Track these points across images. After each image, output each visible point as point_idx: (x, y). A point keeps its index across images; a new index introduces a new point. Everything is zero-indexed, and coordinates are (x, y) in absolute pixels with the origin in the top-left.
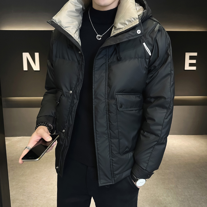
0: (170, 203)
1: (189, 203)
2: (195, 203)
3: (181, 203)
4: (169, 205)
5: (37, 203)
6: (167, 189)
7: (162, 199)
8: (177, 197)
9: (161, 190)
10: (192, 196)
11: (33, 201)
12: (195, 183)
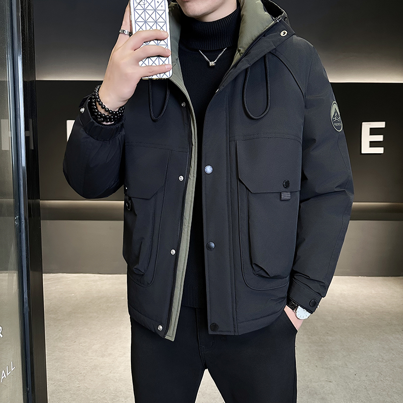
0: (332, 393)
1: (368, 394)
2: (379, 394)
3: (352, 393)
4: (331, 395)
5: (86, 385)
6: (327, 369)
7: (318, 385)
8: (347, 383)
9: (316, 370)
10: (375, 382)
11: (78, 383)
12: (380, 360)
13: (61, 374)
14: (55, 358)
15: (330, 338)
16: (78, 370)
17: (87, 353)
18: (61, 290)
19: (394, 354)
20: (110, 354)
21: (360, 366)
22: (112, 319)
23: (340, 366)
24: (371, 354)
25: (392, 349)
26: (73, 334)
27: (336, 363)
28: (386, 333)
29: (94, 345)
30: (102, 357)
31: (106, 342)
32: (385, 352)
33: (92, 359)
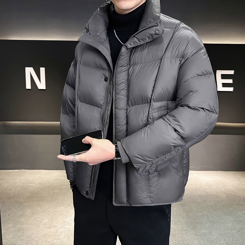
13: (21, 240)
14: (17, 229)
15: (200, 214)
16: (33, 237)
17: (39, 226)
18: (23, 181)
19: (242, 225)
20: (55, 226)
21: (220, 233)
22: (57, 201)
23: (207, 234)
24: (227, 225)
25: (241, 221)
26: (30, 212)
27: (204, 231)
28: (237, 210)
29: (44, 219)
30: (50, 228)
31: (52, 218)
32: (236, 223)
33: (42, 230)
